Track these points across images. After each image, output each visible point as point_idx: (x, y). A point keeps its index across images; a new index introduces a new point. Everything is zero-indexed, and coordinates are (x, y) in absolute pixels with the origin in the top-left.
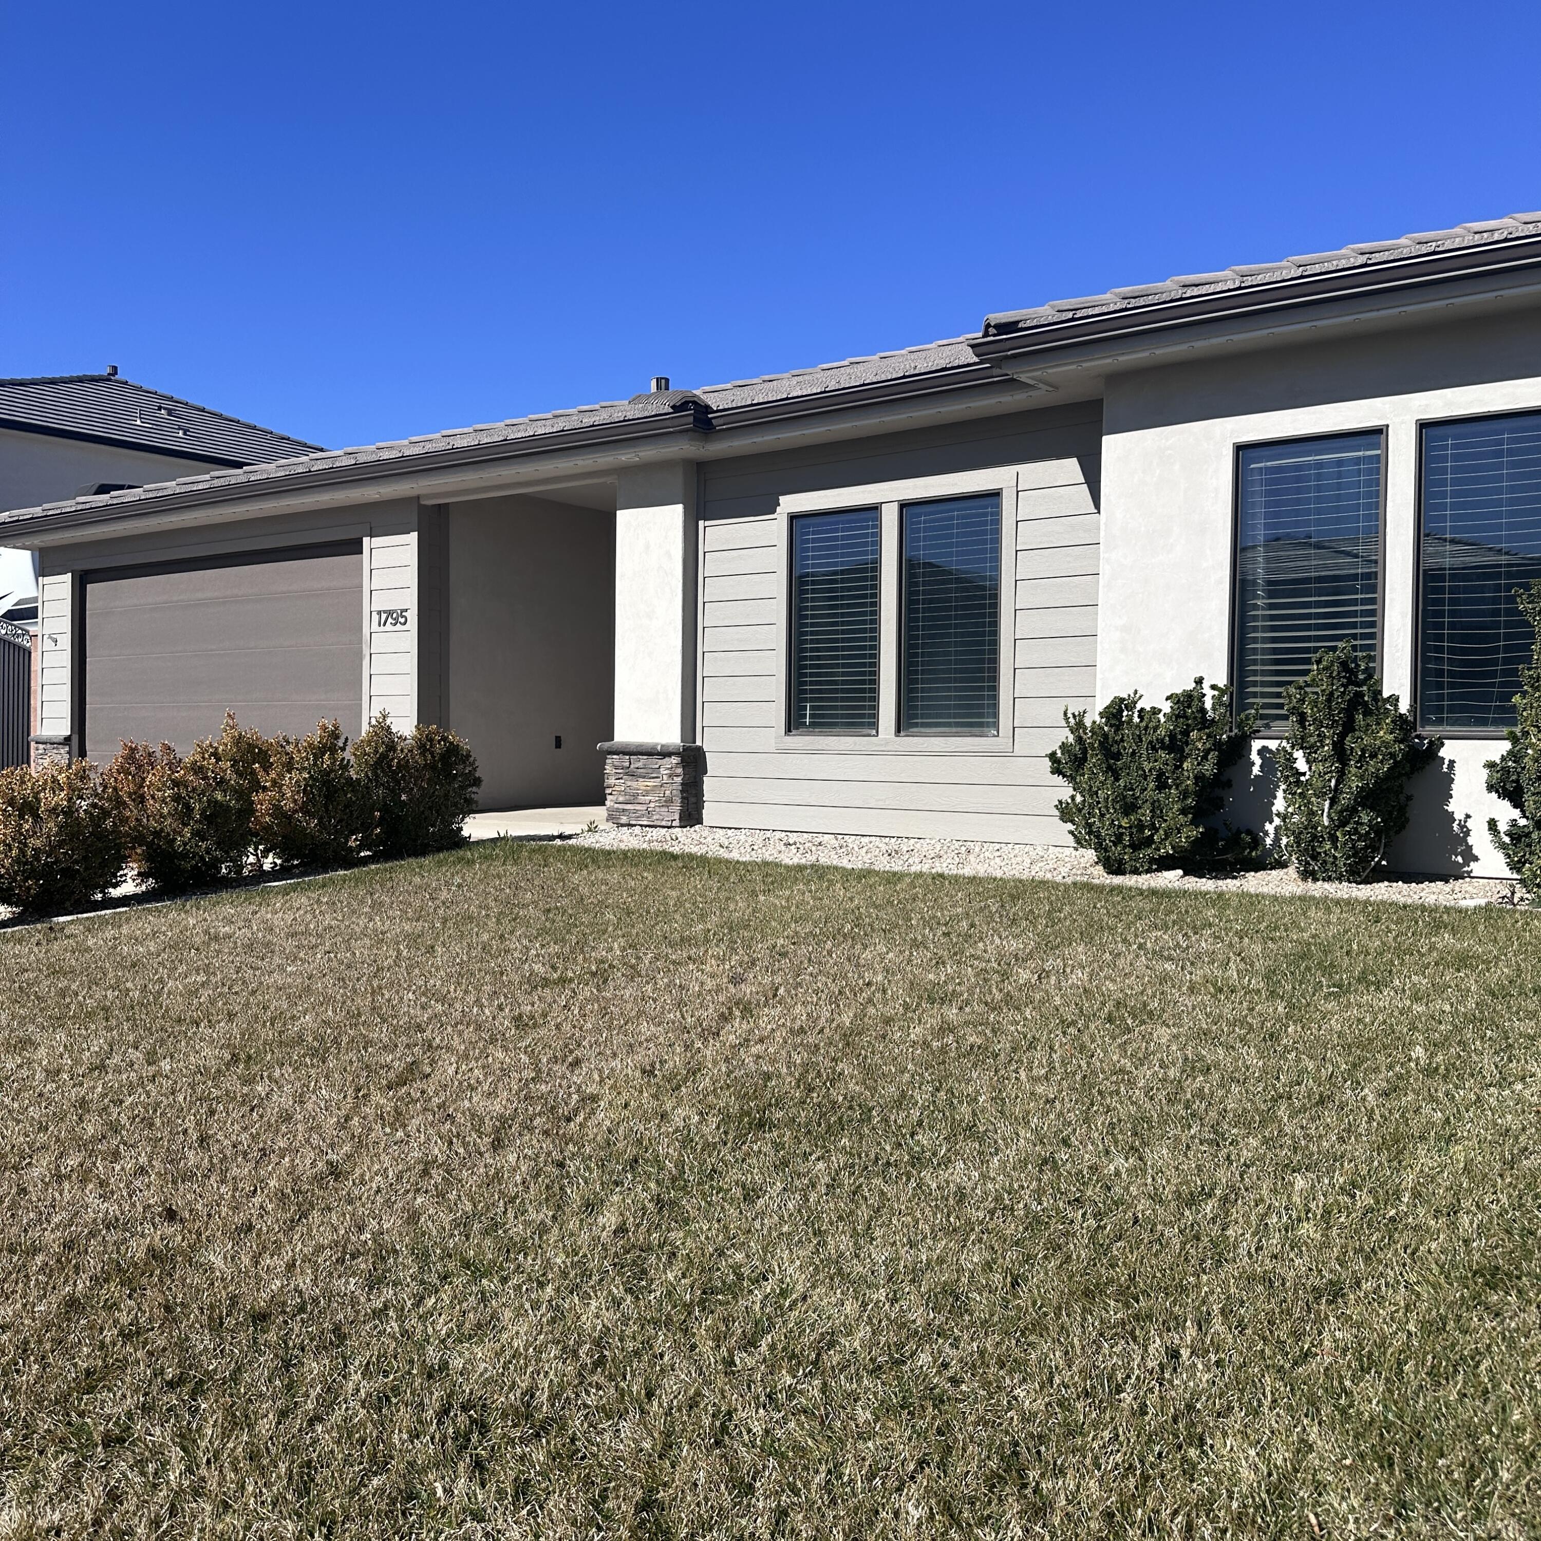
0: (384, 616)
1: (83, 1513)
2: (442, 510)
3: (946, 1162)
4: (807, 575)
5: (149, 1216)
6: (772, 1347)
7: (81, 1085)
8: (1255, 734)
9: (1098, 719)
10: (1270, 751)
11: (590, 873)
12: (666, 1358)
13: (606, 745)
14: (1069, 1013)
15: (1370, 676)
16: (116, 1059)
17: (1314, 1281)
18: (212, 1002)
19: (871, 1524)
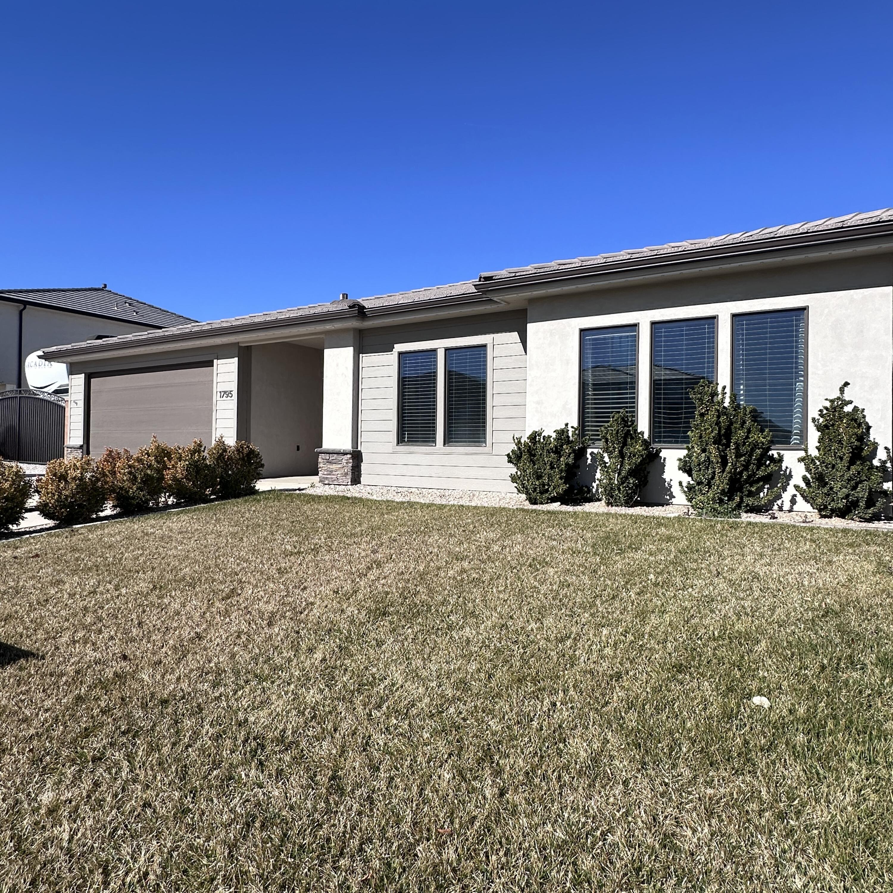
0: (222, 393)
1: (82, 792)
2: (249, 348)
3: (462, 628)
4: (406, 378)
5: (115, 658)
6: (388, 708)
7: (85, 600)
8: (588, 446)
9: (527, 440)
10: (594, 454)
11: (311, 505)
12: (343, 714)
13: (319, 450)
14: (514, 563)
15: (633, 424)
16: (101, 588)
17: (610, 672)
18: (145, 562)
19: (429, 782)
